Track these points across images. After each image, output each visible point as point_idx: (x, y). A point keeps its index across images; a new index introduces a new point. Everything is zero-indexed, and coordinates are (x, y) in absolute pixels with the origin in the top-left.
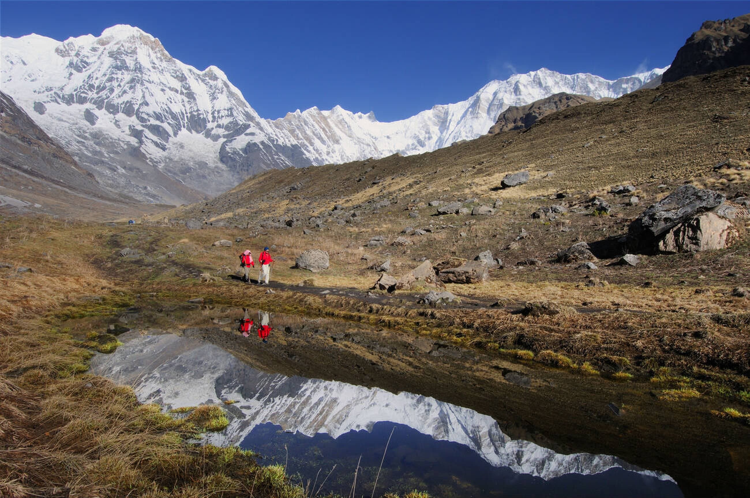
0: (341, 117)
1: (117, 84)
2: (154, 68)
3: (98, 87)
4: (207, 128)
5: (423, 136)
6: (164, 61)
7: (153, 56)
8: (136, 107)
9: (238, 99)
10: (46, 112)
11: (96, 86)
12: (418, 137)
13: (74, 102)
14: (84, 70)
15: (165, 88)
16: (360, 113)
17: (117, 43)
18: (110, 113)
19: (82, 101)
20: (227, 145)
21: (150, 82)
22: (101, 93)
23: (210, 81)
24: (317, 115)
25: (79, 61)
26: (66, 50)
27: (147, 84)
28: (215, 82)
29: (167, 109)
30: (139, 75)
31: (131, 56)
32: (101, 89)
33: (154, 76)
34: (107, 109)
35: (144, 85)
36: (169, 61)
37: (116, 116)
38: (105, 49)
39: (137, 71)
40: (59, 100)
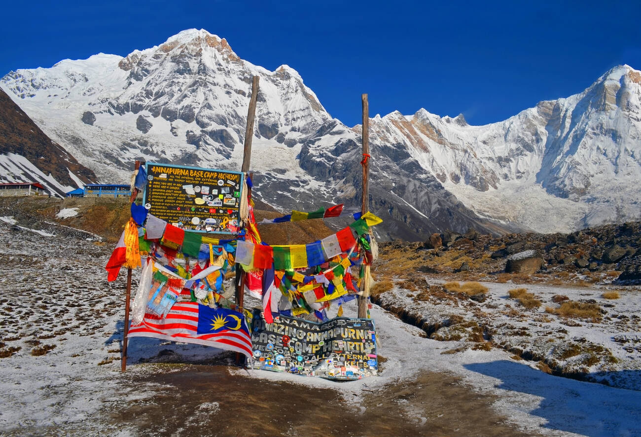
0: (428, 122)
1: (178, 88)
2: (219, 70)
3: (157, 93)
4: (279, 132)
5: (530, 138)
6: (231, 62)
7: (220, 57)
8: (196, 111)
9: (313, 101)
10: (95, 123)
11: (154, 92)
12: (523, 139)
13: (128, 111)
14: (144, 78)
15: (231, 91)
16: (447, 117)
17: (181, 47)
18: (167, 119)
19: (136, 109)
20: (310, 147)
21: (215, 84)
22: (158, 100)
23: (281, 81)
24: (399, 120)
25: (140, 69)
26: (130, 63)
27: (211, 86)
28: (288, 82)
29: (233, 113)
30: (203, 77)
31: (195, 59)
32: (159, 95)
33: (220, 78)
34: (164, 116)
35: (208, 87)
36: (236, 62)
37: (173, 123)
38: (168, 55)
39: (201, 73)
40: (113, 110)
